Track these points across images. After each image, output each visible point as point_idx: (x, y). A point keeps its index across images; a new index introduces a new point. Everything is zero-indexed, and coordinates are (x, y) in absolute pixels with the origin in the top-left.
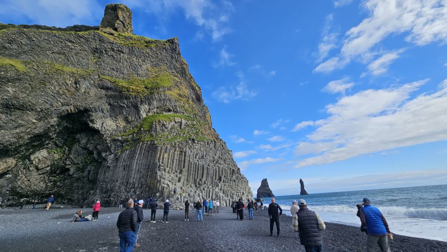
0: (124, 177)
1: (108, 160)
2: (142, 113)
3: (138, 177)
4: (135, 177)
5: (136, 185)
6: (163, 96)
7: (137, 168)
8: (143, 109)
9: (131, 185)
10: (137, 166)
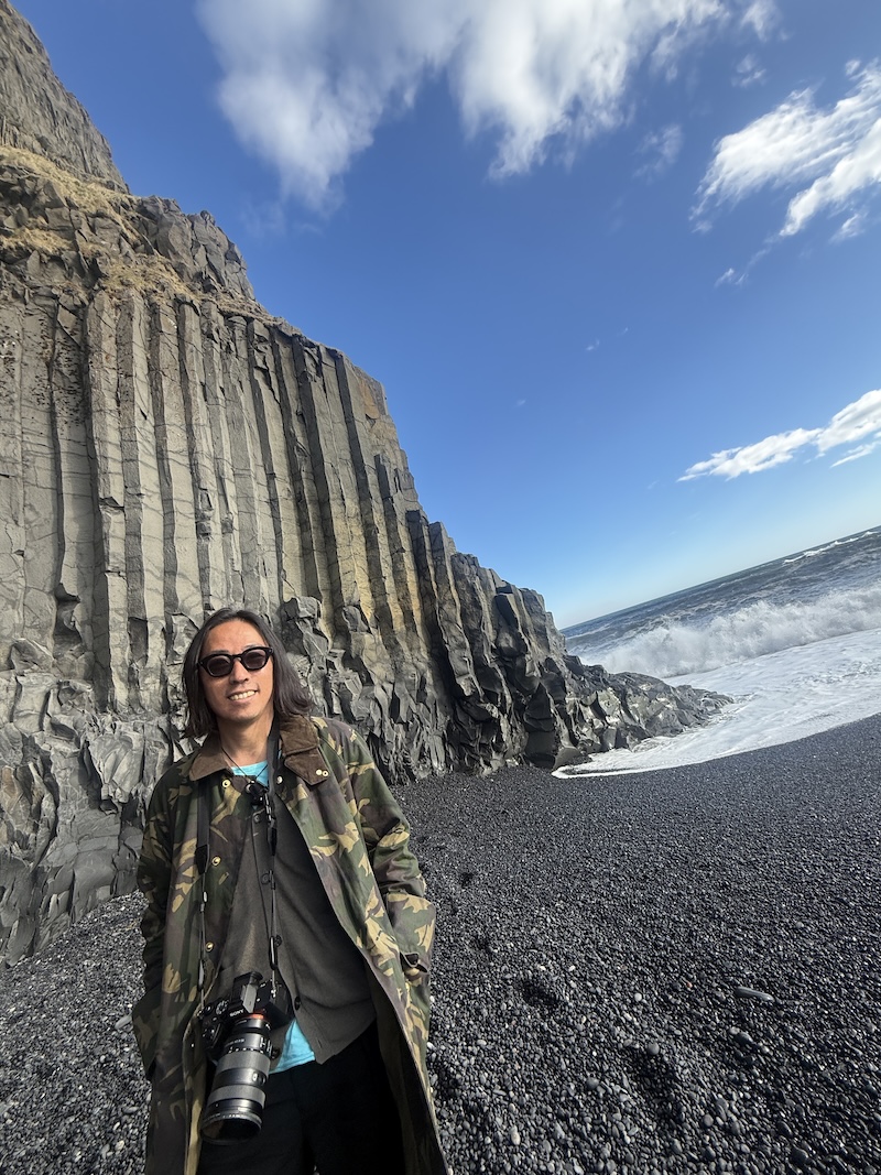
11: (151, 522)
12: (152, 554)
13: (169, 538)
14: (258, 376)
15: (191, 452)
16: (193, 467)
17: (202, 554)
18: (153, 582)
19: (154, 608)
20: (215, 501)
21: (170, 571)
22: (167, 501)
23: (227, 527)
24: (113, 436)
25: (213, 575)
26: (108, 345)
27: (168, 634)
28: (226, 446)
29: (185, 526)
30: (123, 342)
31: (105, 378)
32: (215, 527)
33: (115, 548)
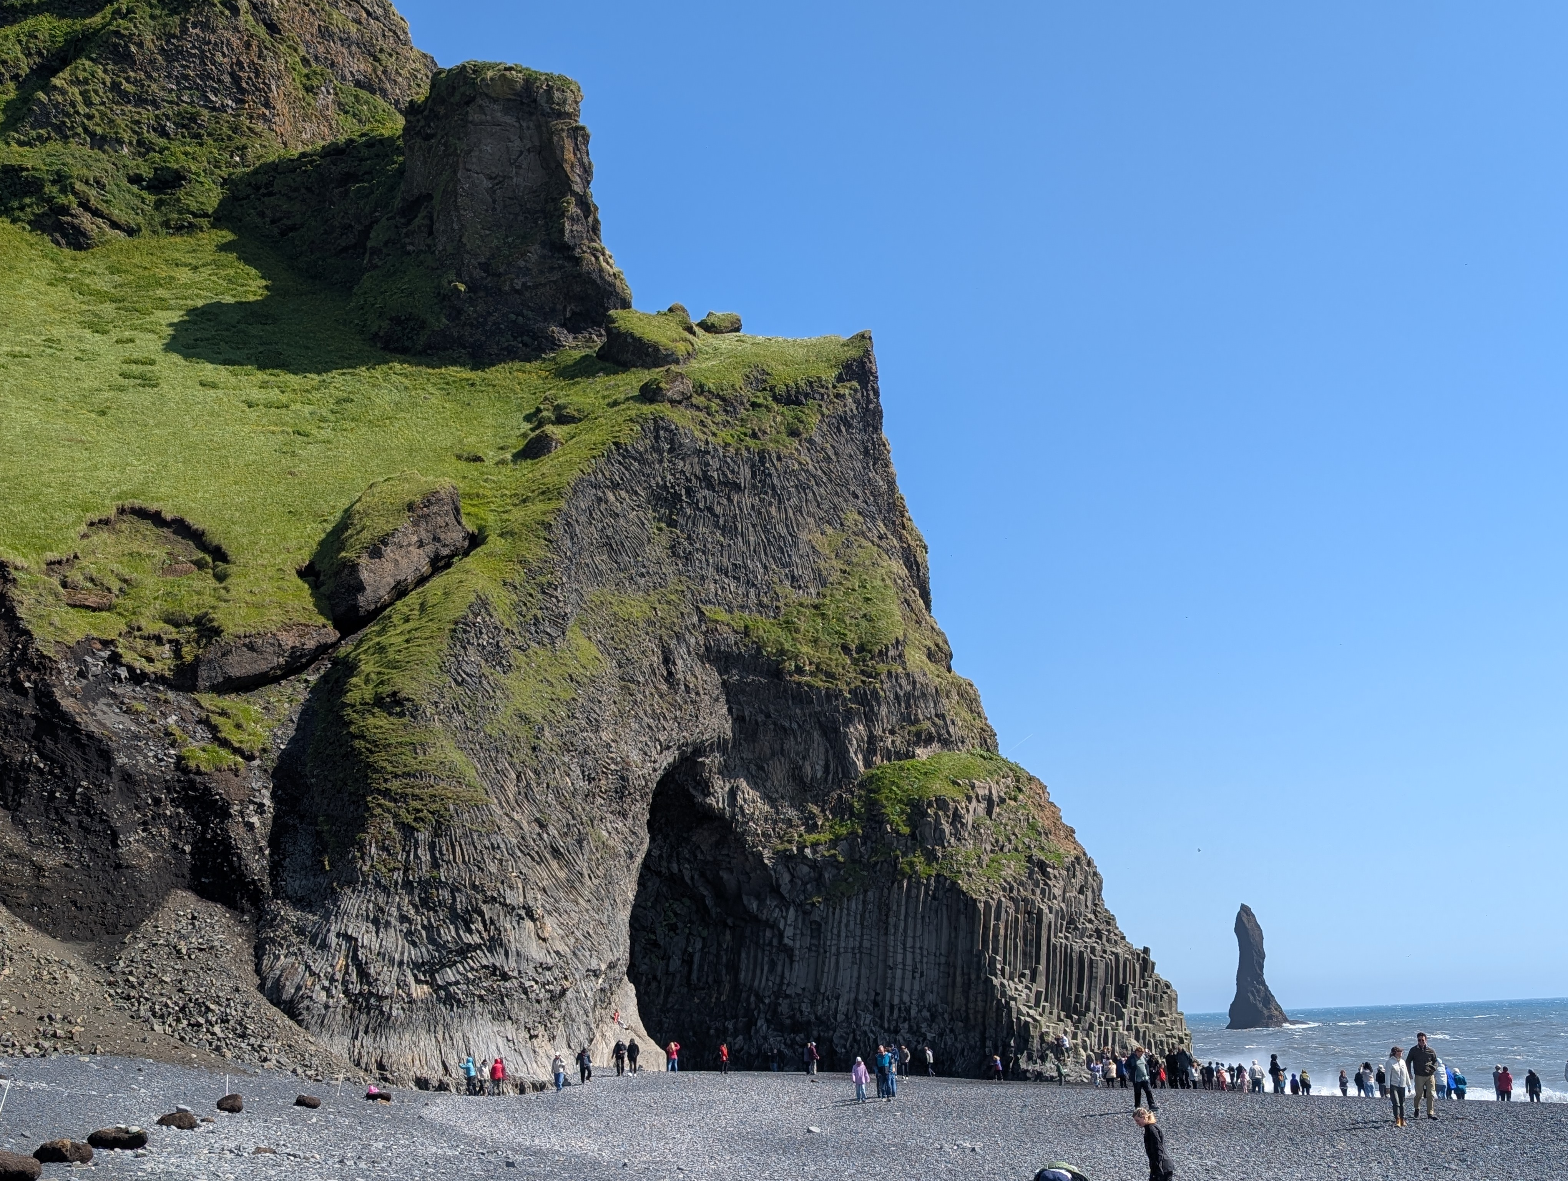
0: (858, 985)
1: (782, 926)
2: (852, 755)
3: (916, 987)
4: (907, 987)
5: (913, 1012)
6: (903, 682)
7: (909, 961)
8: (855, 742)
9: (896, 1011)
10: (909, 956)
11: (899, 972)
12: (898, 983)
13: (903, 978)
14: (944, 908)
15: (913, 947)
16: (913, 952)
17: (912, 984)
18: (897, 993)
19: (896, 1001)
20: (919, 966)
21: (902, 990)
22: (904, 965)
23: (922, 975)
24: (892, 943)
25: (915, 992)
26: (895, 908)
27: (900, 1009)
28: (926, 943)
29: (909, 975)
30: (899, 906)
31: (892, 920)
32: (917, 975)
33: (889, 981)
